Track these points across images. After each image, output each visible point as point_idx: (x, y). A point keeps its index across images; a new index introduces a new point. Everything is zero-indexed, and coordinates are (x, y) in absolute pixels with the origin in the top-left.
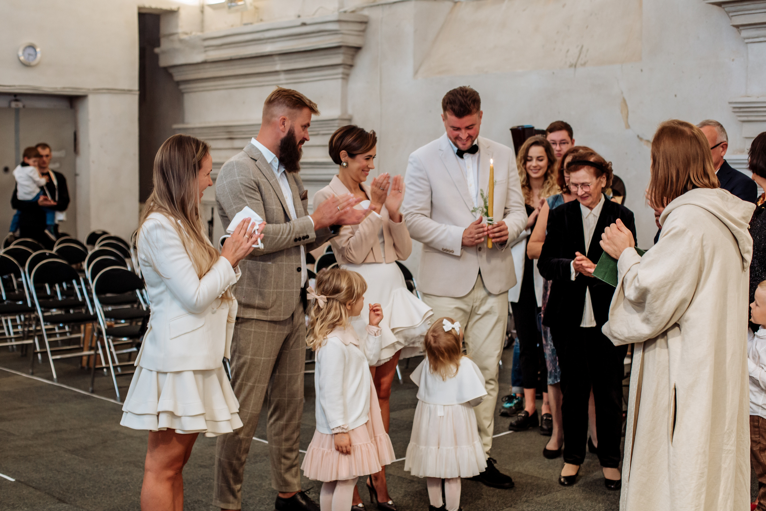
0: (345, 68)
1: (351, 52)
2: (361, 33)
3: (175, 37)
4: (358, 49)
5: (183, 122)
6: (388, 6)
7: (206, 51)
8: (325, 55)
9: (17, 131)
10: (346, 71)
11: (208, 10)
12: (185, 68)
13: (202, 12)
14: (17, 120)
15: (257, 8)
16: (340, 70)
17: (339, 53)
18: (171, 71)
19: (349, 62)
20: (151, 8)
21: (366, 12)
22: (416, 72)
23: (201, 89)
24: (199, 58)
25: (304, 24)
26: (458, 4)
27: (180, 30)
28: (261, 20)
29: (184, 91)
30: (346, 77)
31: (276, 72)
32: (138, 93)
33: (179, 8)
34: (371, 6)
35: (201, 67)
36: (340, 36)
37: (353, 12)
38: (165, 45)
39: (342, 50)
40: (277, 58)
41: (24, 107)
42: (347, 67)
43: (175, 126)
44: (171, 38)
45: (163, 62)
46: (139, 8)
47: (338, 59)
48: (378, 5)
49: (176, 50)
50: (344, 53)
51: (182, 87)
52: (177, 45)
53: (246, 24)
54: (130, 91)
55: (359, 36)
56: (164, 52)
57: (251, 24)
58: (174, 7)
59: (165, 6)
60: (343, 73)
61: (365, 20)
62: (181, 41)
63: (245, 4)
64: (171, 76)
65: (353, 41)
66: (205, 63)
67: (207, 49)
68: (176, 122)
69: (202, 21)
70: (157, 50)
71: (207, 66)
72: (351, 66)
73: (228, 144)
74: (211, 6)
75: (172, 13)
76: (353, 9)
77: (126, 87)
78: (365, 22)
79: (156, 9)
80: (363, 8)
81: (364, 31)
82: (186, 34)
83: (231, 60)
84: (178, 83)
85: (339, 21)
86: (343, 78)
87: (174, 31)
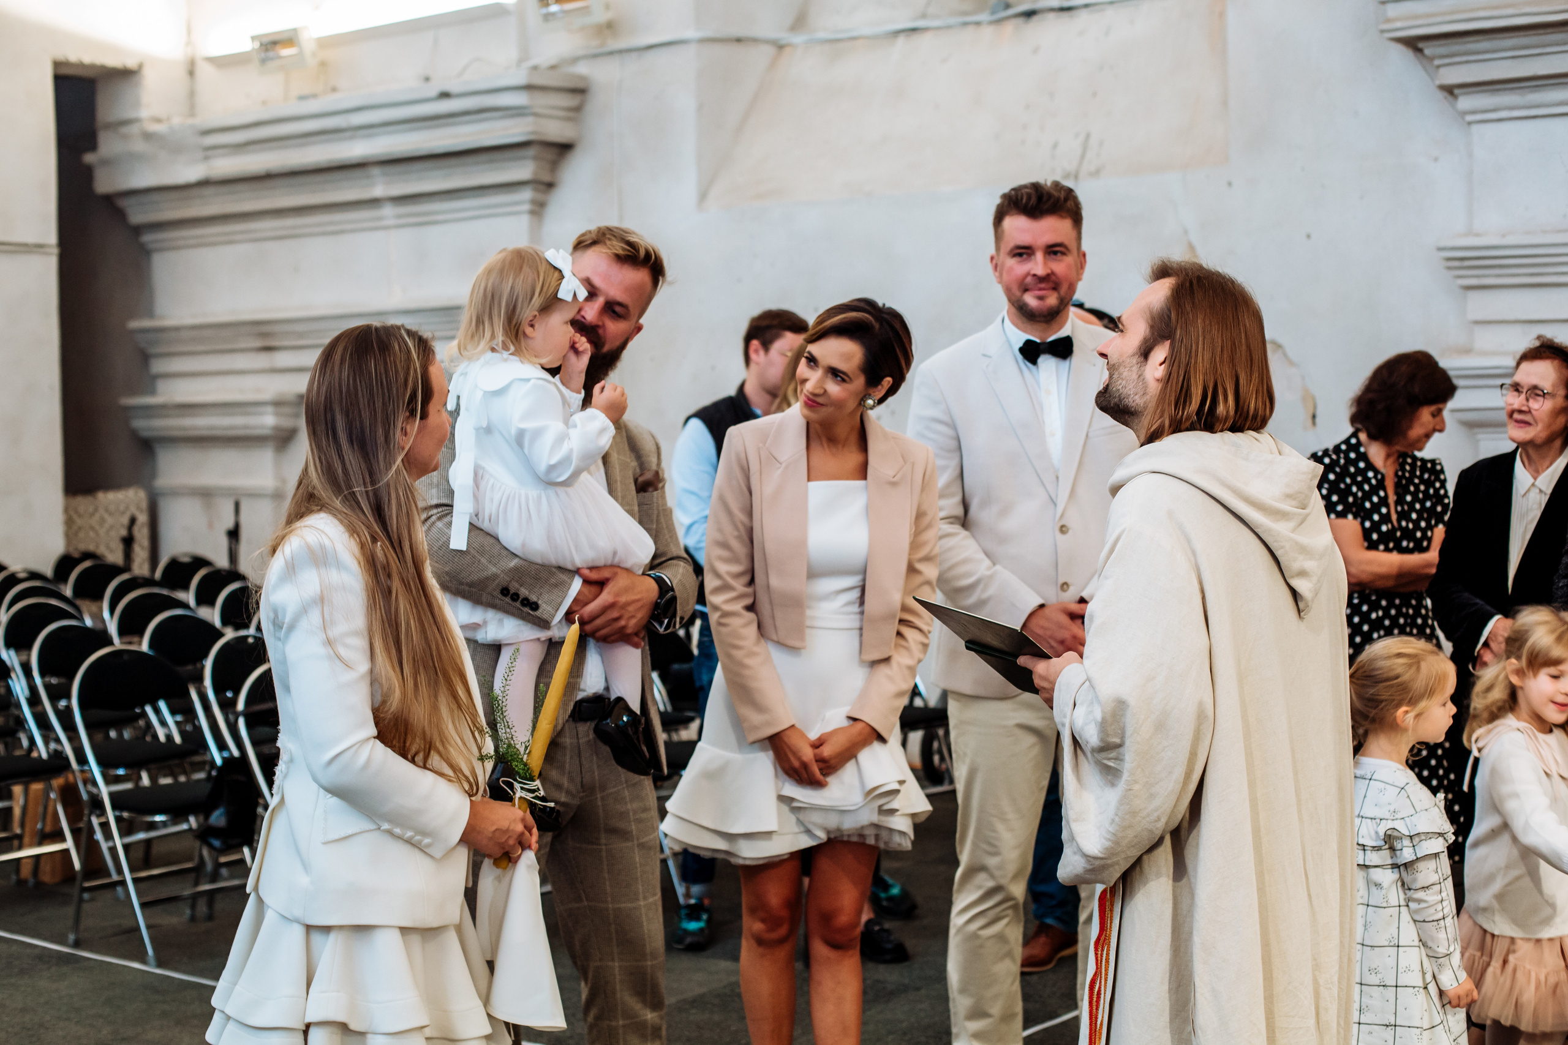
0: (536, 190)
1: (550, 154)
2: (571, 114)
3: (134, 129)
4: (564, 148)
5: (150, 314)
6: (634, 55)
7: (206, 158)
8: (491, 161)
10: (540, 197)
11: (205, 71)
12: (155, 197)
13: (191, 73)
15: (324, 63)
16: (527, 194)
17: (524, 158)
18: (122, 203)
19: (546, 178)
20: (81, 65)
21: (582, 69)
22: (703, 196)
23: (192, 242)
24: (190, 172)
25: (445, 95)
26: (787, 50)
27: (144, 113)
28: (334, 90)
29: (151, 246)
30: (538, 209)
31: (375, 202)
32: (55, 251)
33: (141, 66)
34: (595, 56)
35: (195, 192)
36: (530, 119)
37: (553, 67)
38: (108, 145)
39: (531, 152)
40: (376, 171)
42: (542, 187)
43: (134, 324)
44: (124, 130)
45: (104, 184)
46: (57, 64)
47: (523, 170)
48: (611, 53)
49: (135, 158)
50: (535, 158)
51: (147, 238)
52: (139, 146)
53: (302, 98)
54: (39, 247)
55: (569, 119)
56: (106, 162)
57: (314, 96)
58: (131, 63)
59: (112, 61)
60: (534, 202)
61: (580, 85)
62: (148, 136)
63: (301, 54)
64: (120, 215)
65: (556, 131)
66: (205, 183)
67: (210, 153)
68: (133, 315)
69: (192, 94)
70: (89, 158)
71: (208, 191)
72: (550, 186)
73: (262, 361)
74: (212, 60)
75: (125, 75)
76: (553, 62)
77: (31, 239)
78: (580, 91)
79: (92, 67)
80: (575, 60)
81: (578, 109)
82: (158, 120)
83: (267, 177)
84: (138, 230)
85: (529, 88)
86: (532, 213)
87: (130, 114)
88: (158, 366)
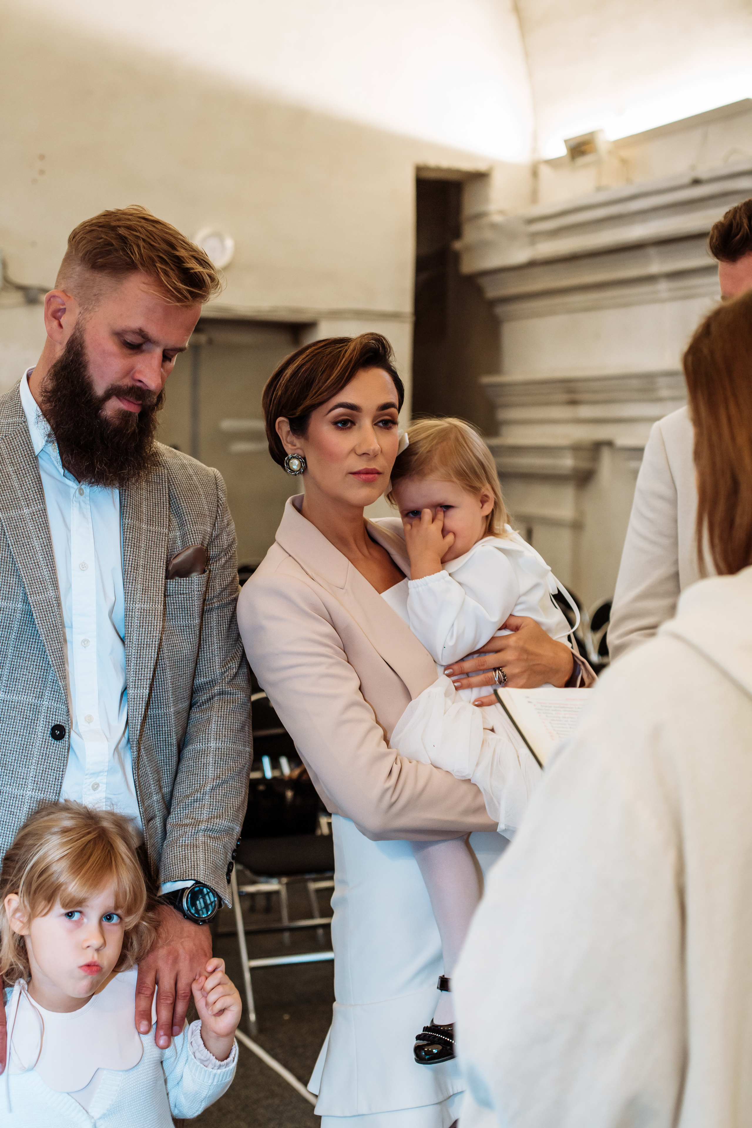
3: (484, 221)
5: (500, 372)
7: (532, 243)
9: (195, 384)
11: (545, 171)
12: (500, 276)
13: (535, 173)
14: (196, 367)
15: (624, 162)
18: (480, 281)
20: (438, 169)
23: (529, 313)
24: (521, 255)
25: (696, 182)
27: (493, 207)
29: (501, 317)
31: (651, 279)
33: (491, 170)
35: (525, 272)
38: (469, 235)
40: (652, 251)
41: (210, 342)
43: (485, 380)
44: (479, 221)
45: (468, 266)
46: (419, 170)
49: (485, 245)
51: (499, 310)
52: (488, 235)
54: (393, 315)
56: (469, 248)
57: (607, 186)
58: (481, 166)
59: (466, 165)
62: (494, 226)
64: (479, 291)
66: (532, 264)
67: (534, 238)
68: (486, 373)
69: (535, 190)
70: (457, 245)
71: (537, 271)
73: (569, 412)
74: (549, 162)
75: (479, 177)
79: (449, 171)
82: (503, 213)
83: (572, 258)
84: (493, 303)
87: (481, 208)
88: (503, 414)
